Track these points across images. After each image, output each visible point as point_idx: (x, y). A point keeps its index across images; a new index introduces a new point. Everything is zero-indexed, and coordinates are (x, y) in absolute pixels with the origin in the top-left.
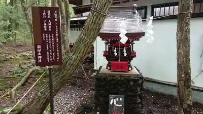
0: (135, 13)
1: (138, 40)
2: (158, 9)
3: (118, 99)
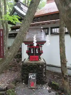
0: (42, 31)
1: (43, 44)
2: (54, 29)
3: (33, 75)
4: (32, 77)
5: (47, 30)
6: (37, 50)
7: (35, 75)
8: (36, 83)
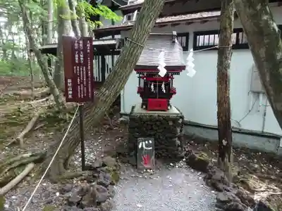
0: (174, 42)
1: (178, 74)
2: (201, 37)
3: (147, 142)
4: (146, 146)
5: (184, 38)
6: (163, 86)
7: (150, 142)
8: (153, 157)
